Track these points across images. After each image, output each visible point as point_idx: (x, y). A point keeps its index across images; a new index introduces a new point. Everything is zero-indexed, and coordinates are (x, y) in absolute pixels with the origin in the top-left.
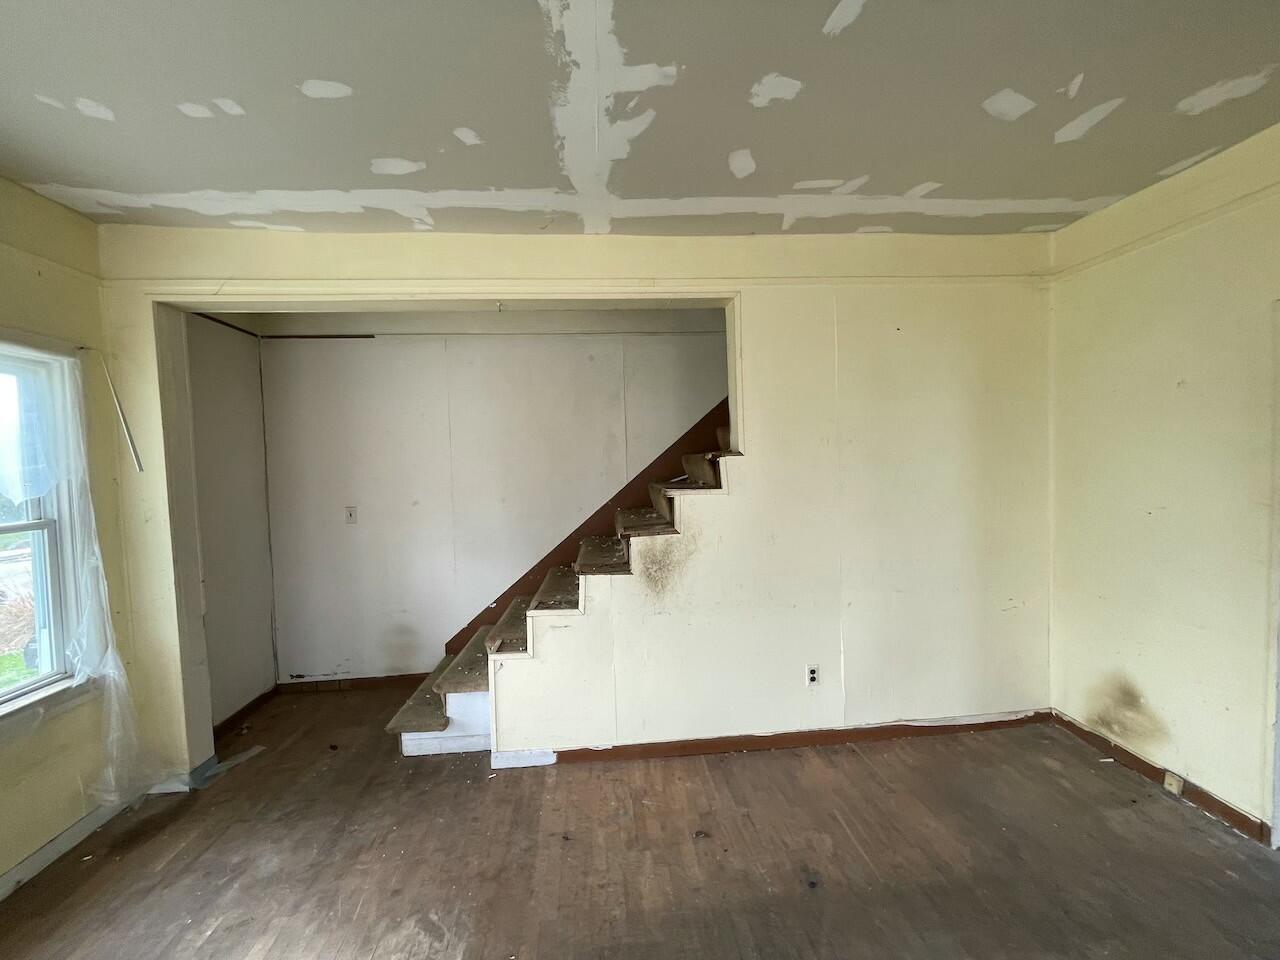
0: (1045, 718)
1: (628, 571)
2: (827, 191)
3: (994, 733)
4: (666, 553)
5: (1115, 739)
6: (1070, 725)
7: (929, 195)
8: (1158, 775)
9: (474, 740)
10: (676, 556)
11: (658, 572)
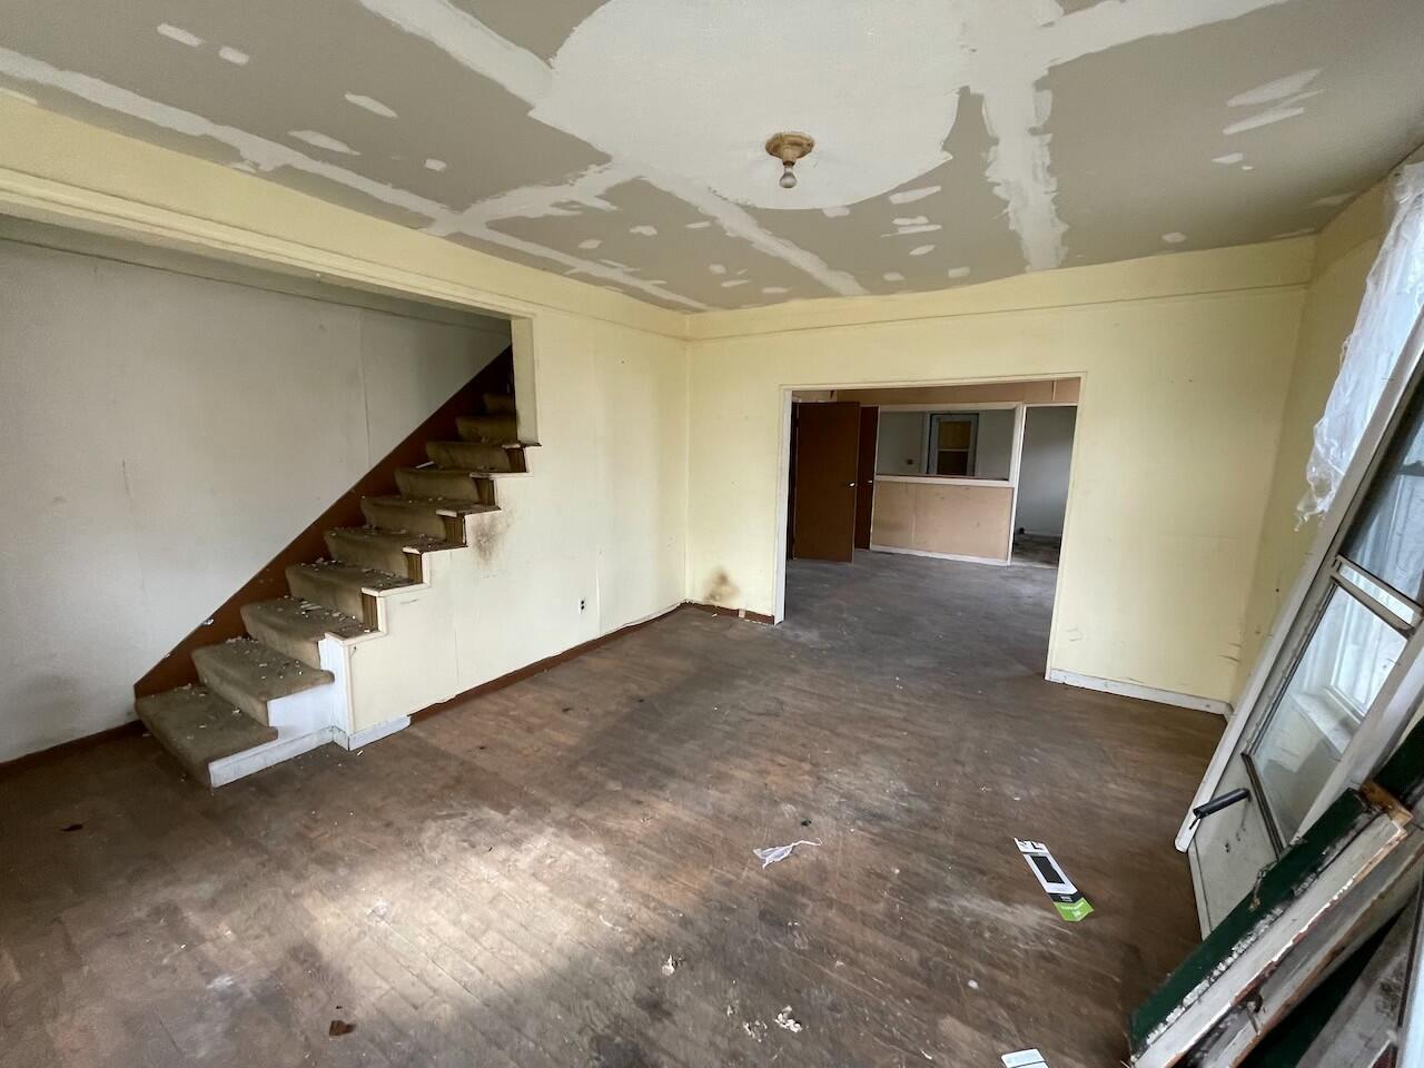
0: (685, 605)
1: (465, 545)
2: (613, 267)
3: (665, 620)
4: (492, 526)
5: (717, 604)
6: (697, 606)
7: (659, 286)
8: (736, 613)
9: (307, 739)
10: (500, 527)
11: (487, 540)
